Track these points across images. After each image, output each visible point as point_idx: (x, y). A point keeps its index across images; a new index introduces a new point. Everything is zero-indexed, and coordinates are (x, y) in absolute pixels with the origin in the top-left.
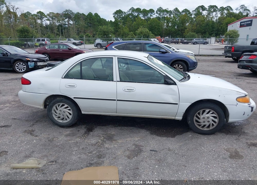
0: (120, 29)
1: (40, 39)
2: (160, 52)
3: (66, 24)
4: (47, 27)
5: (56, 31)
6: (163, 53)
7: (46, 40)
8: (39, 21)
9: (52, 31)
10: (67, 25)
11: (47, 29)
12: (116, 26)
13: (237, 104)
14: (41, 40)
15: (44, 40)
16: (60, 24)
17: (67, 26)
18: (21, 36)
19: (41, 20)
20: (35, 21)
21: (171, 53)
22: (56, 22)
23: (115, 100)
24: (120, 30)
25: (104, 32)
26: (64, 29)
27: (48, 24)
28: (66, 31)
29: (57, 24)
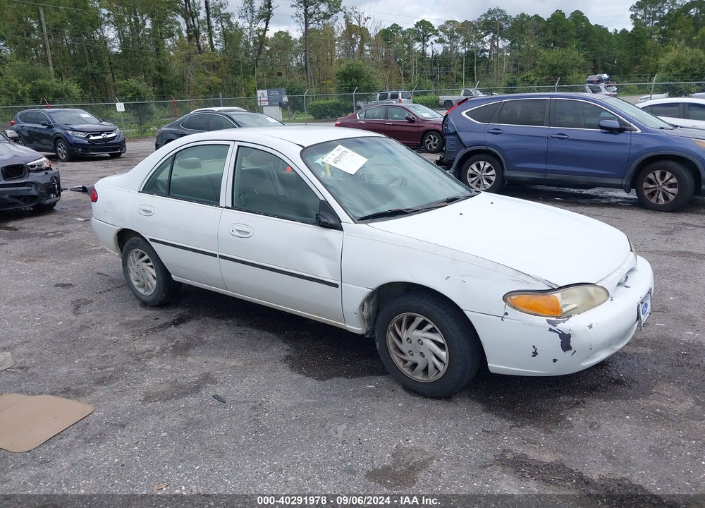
0: (645, 53)
1: (387, 94)
2: (601, 127)
3: (484, 50)
4: (435, 60)
5: (454, 71)
6: (611, 131)
7: (400, 94)
8: (418, 46)
9: (447, 70)
10: (487, 51)
11: (435, 64)
12: (636, 45)
13: (506, 314)
14: (389, 94)
15: (395, 97)
16: (469, 51)
17: (487, 54)
18: (342, 86)
19: (424, 44)
20: (410, 48)
21: (639, 131)
22: (459, 44)
23: (215, 255)
24: (646, 57)
25: (553, 67)
26: (478, 63)
27: (440, 53)
28: (482, 68)
29: (462, 51)
